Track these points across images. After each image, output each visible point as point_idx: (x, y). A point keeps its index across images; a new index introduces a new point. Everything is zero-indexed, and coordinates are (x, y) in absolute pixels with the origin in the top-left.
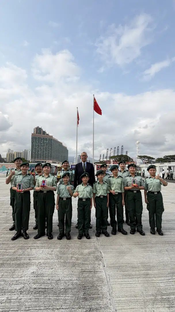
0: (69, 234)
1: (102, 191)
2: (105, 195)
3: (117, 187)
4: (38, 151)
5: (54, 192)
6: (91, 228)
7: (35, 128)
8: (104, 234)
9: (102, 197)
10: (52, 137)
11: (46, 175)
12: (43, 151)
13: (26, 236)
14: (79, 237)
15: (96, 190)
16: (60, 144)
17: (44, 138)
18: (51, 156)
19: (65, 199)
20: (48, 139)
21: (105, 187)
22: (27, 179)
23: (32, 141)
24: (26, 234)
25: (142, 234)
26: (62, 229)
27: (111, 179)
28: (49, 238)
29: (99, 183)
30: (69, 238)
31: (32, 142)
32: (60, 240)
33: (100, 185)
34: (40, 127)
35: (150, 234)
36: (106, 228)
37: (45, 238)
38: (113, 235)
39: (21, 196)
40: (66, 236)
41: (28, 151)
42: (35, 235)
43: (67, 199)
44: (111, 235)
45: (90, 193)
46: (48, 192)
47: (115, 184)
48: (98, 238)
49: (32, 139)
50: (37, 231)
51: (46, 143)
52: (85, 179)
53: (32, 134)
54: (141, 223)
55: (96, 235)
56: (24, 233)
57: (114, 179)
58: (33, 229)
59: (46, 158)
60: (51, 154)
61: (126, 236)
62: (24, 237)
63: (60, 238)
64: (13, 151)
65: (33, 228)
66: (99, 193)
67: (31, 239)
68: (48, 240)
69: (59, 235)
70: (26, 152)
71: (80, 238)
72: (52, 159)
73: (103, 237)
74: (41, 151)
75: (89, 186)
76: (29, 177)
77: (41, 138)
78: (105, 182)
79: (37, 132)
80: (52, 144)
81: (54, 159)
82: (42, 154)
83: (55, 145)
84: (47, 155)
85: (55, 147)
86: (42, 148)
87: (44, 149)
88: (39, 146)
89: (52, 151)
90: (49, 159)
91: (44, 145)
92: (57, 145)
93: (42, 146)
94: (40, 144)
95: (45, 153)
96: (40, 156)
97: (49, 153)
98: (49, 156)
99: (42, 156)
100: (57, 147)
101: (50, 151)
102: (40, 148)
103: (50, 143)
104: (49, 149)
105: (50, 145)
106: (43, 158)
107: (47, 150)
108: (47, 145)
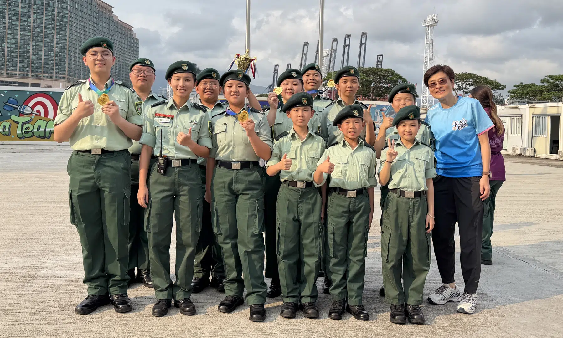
12: (25, 41)
18: (61, 64)
59: (36, 69)
60: (62, 54)
72: (66, 76)
74: (13, 38)
80: (67, 9)
81: (74, 77)
82: (18, 50)
83: (80, 14)
84: (43, 57)
85: (78, 22)
86: (19, 23)
87: (29, 30)
88: (5, 13)
89: (67, 38)
90: (52, 73)
91: (26, 10)
92: (87, 16)
93: (20, 18)
94: (7, 8)
95: (33, 49)
96: (8, 60)
97: (53, 46)
98: (52, 60)
99: (18, 60)
100: (87, 22)
101: (55, 41)
102: (9, 23)
103: (56, 5)
104: (52, 33)
105: (56, 13)
106: (23, 71)
107: (43, 35)
108: (44, 12)
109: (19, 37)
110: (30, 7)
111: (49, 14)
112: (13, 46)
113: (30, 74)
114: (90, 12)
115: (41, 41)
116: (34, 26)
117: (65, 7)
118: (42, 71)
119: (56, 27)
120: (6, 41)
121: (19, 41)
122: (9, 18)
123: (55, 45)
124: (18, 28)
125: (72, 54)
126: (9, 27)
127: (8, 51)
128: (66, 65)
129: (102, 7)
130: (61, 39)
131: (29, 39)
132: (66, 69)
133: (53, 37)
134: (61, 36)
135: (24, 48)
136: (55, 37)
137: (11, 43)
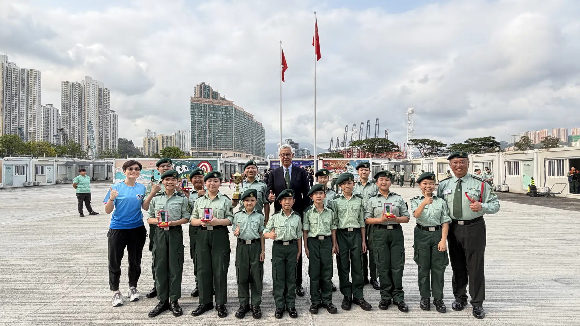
0: (258, 308)
1: (322, 227)
2: (329, 234)
3: (351, 218)
4: (205, 133)
5: (228, 227)
6: (302, 295)
7: (198, 85)
8: (325, 308)
9: (322, 238)
10: (231, 103)
11: (212, 195)
12: (215, 134)
13: (178, 311)
14: (278, 313)
15: (310, 224)
16: (249, 118)
17: (215, 107)
18: (231, 143)
19: (248, 242)
20: (223, 107)
21: (328, 218)
22: (176, 204)
23: (191, 112)
24: (177, 306)
25: (403, 308)
26: (245, 299)
27: (339, 201)
28: (220, 315)
29: (315, 209)
30: (258, 315)
31: (193, 116)
32: (241, 320)
33: (318, 214)
34: (206, 84)
35: (420, 309)
36: (330, 297)
37: (213, 314)
38: (345, 311)
39: (165, 236)
40: (252, 311)
41: (186, 134)
42: (194, 309)
43: (253, 241)
44: (340, 309)
45: (297, 229)
46: (214, 227)
47: (347, 211)
48: (314, 315)
49: (192, 109)
50: (197, 300)
51: (219, 117)
52: (287, 203)
53: (193, 99)
54: (402, 288)
55: (310, 311)
56: (173, 305)
57: (345, 201)
58: (190, 296)
59: (221, 146)
60: (231, 139)
61: (371, 312)
62: (173, 312)
63: (241, 315)
64: (155, 133)
65: (191, 293)
66: (316, 230)
67: (187, 316)
68: (218, 318)
69: (240, 309)
70: (180, 136)
71: (279, 315)
72: (233, 149)
73: (324, 315)
74: (210, 133)
75: (296, 215)
76: (179, 200)
77: (209, 105)
78: (327, 209)
79: (201, 94)
80: (233, 118)
81: (237, 149)
82: (213, 138)
83: (239, 120)
84: (223, 141)
85: (238, 124)
86: (213, 126)
87: (217, 129)
88: (206, 122)
89: (233, 131)
90: (227, 148)
91: (215, 120)
92: (242, 121)
93: (213, 123)
94: (207, 119)
95: (219, 137)
96: (208, 143)
97: (227, 135)
98: (227, 142)
99: (213, 142)
100: (242, 123)
101: (228, 132)
102: (209, 126)
103: (228, 117)
104: (227, 129)
105: (228, 120)
106: (215, 147)
107: (223, 130)
108: (223, 120)
109: (213, 132)
110: (217, 118)
111: (225, 121)
112: (210, 136)
113: (218, 148)
114: (243, 119)
115: (222, 134)
116: (219, 127)
117: (232, 117)
118: (223, 147)
119: (228, 127)
120: (208, 134)
121: (213, 134)
122: (208, 124)
123: (228, 135)
124: (212, 128)
125: (236, 138)
126: (208, 128)
127: (208, 139)
128: (233, 144)
129: (248, 116)
130: (231, 132)
131: (217, 133)
132: (233, 145)
133: (227, 131)
134: (231, 131)
135: (215, 137)
136: (228, 131)
137: (209, 135)
